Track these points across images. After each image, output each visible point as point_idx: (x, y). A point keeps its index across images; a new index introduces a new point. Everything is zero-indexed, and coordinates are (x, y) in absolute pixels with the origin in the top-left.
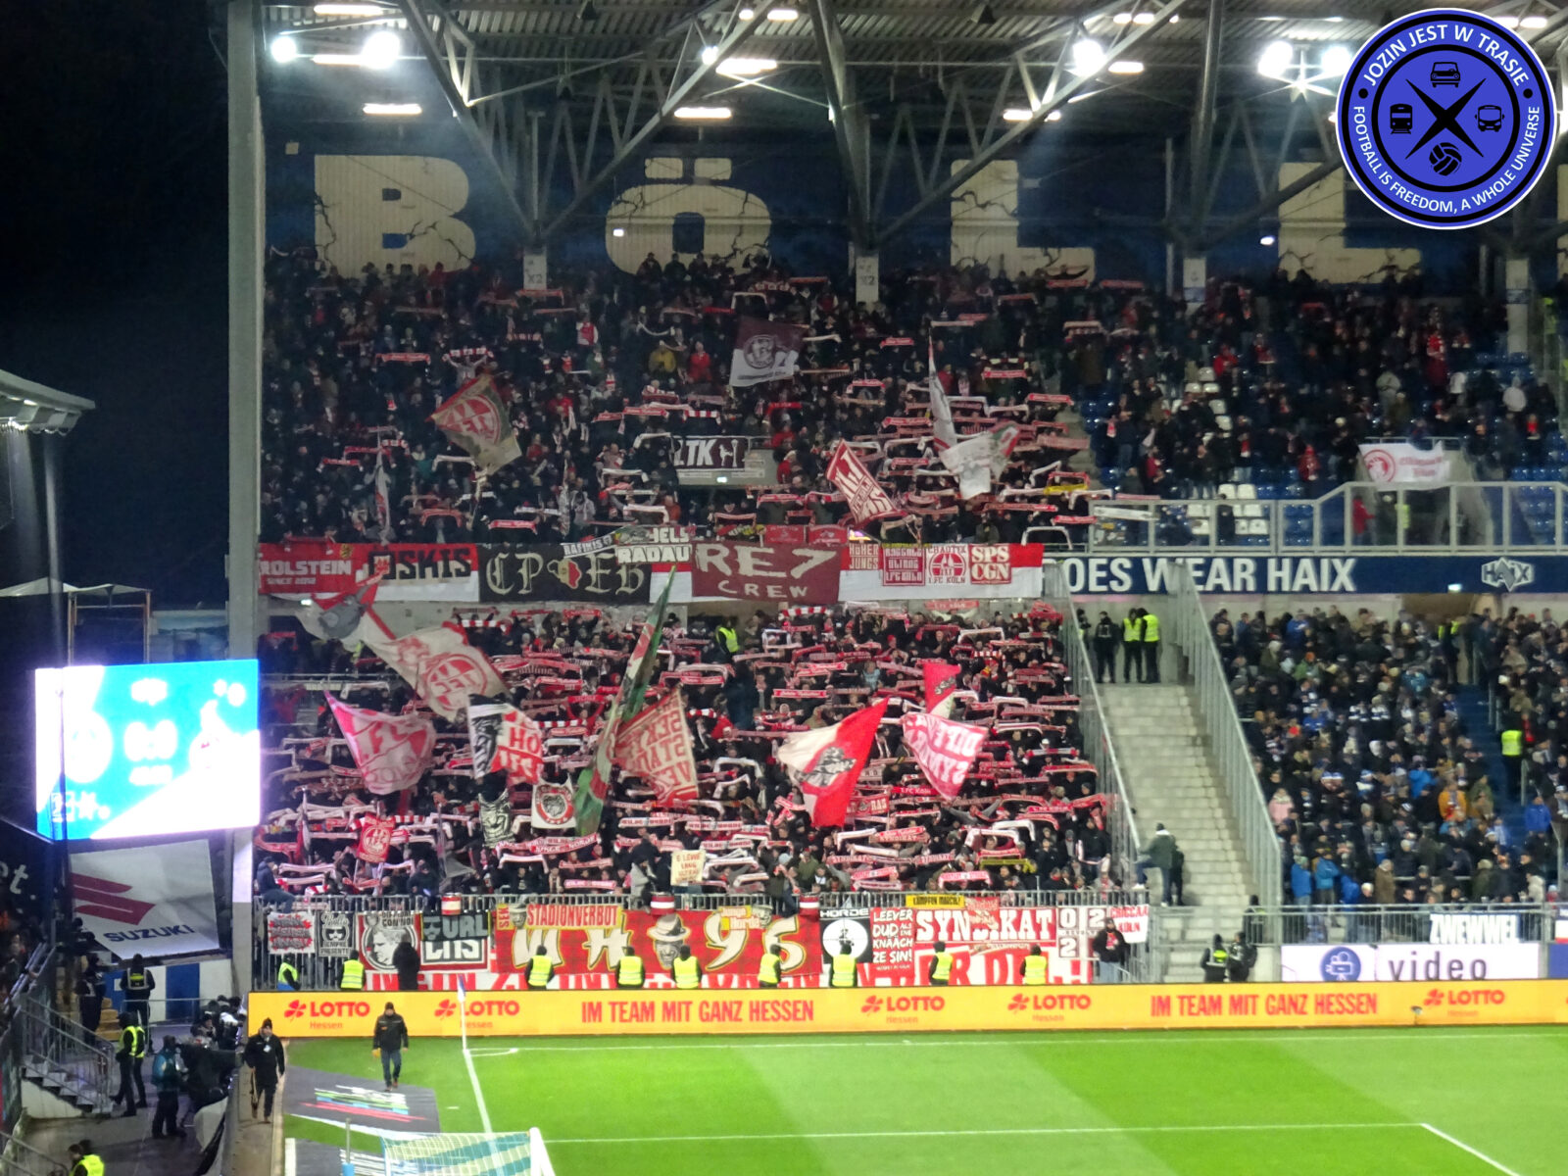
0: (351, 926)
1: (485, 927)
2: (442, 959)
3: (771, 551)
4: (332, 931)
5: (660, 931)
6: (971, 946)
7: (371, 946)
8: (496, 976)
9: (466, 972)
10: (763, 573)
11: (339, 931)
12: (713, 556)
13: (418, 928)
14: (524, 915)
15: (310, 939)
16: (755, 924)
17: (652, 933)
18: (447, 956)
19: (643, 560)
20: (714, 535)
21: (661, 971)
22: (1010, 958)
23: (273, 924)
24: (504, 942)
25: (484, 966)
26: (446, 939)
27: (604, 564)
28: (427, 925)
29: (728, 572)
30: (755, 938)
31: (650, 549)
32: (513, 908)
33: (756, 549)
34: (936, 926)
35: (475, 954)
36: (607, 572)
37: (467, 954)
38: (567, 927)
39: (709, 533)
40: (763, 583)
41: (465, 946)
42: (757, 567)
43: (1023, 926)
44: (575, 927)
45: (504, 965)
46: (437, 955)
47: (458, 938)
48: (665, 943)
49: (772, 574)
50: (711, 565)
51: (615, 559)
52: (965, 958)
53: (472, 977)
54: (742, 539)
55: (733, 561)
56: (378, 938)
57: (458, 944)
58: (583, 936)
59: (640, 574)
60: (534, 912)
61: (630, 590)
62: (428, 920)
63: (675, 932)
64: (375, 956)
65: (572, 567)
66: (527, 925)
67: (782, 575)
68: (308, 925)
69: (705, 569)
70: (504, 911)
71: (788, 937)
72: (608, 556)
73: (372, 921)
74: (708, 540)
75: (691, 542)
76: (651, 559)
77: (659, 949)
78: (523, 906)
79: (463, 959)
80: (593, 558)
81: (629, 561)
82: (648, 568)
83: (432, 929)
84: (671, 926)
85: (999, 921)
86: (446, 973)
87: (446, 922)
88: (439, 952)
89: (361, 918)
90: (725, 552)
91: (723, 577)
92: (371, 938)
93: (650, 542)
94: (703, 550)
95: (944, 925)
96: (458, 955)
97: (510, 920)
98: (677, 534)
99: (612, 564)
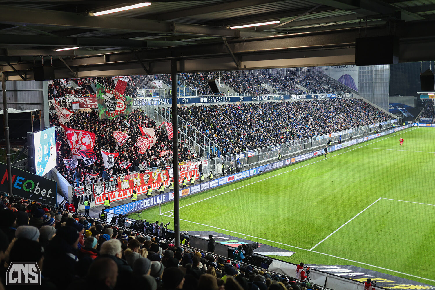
0: (91, 187)
1: (116, 182)
2: (109, 191)
3: (92, 99)
4: (88, 189)
5: (145, 177)
6: (187, 171)
7: (96, 191)
8: (119, 192)
9: (113, 193)
10: (91, 103)
11: (89, 189)
12: (82, 100)
13: (104, 185)
14: (123, 178)
15: (84, 192)
16: (159, 173)
17: (144, 178)
18: (110, 190)
19: (71, 101)
20: (82, 96)
21: (146, 185)
22: (192, 172)
23: (76, 190)
24: (119, 185)
25: (116, 191)
26: (110, 186)
27: (64, 102)
28: (106, 184)
29: (85, 103)
30: (159, 175)
31: (72, 99)
32: (121, 177)
33: (89, 99)
34: (183, 168)
35: (115, 189)
36: (65, 104)
37: (114, 189)
38: (130, 179)
39: (81, 96)
40: (91, 105)
41: (113, 187)
42: (90, 102)
43: (194, 166)
44: (132, 179)
45: (120, 190)
46: (108, 190)
47: (112, 186)
48: (146, 179)
49: (92, 103)
50: (82, 102)
51: (66, 101)
52: (187, 173)
53: (115, 193)
54: (86, 97)
55: (85, 101)
56: (97, 189)
57: (111, 187)
58: (133, 181)
59: (70, 104)
60: (125, 178)
61: (69, 107)
62: (106, 183)
63: (147, 177)
64: (96, 193)
65: (58, 103)
66: (124, 181)
67: (94, 103)
68: (83, 189)
69: (81, 103)
70: (119, 178)
71: (164, 174)
72: (64, 101)
73: (96, 185)
74: (81, 97)
75: (78, 97)
76: (72, 101)
77: (145, 181)
78: (123, 177)
79: (113, 190)
80: (62, 101)
81: (68, 101)
82: (72, 103)
83: (107, 185)
84: (147, 176)
85: (191, 165)
86: (110, 194)
87: (109, 182)
88: (108, 189)
89: (93, 185)
90: (84, 99)
91: (85, 104)
92: (95, 189)
93: (71, 98)
94: (80, 99)
95: (184, 167)
96: (112, 190)
97: (120, 180)
98: (76, 96)
99: (65, 102)
